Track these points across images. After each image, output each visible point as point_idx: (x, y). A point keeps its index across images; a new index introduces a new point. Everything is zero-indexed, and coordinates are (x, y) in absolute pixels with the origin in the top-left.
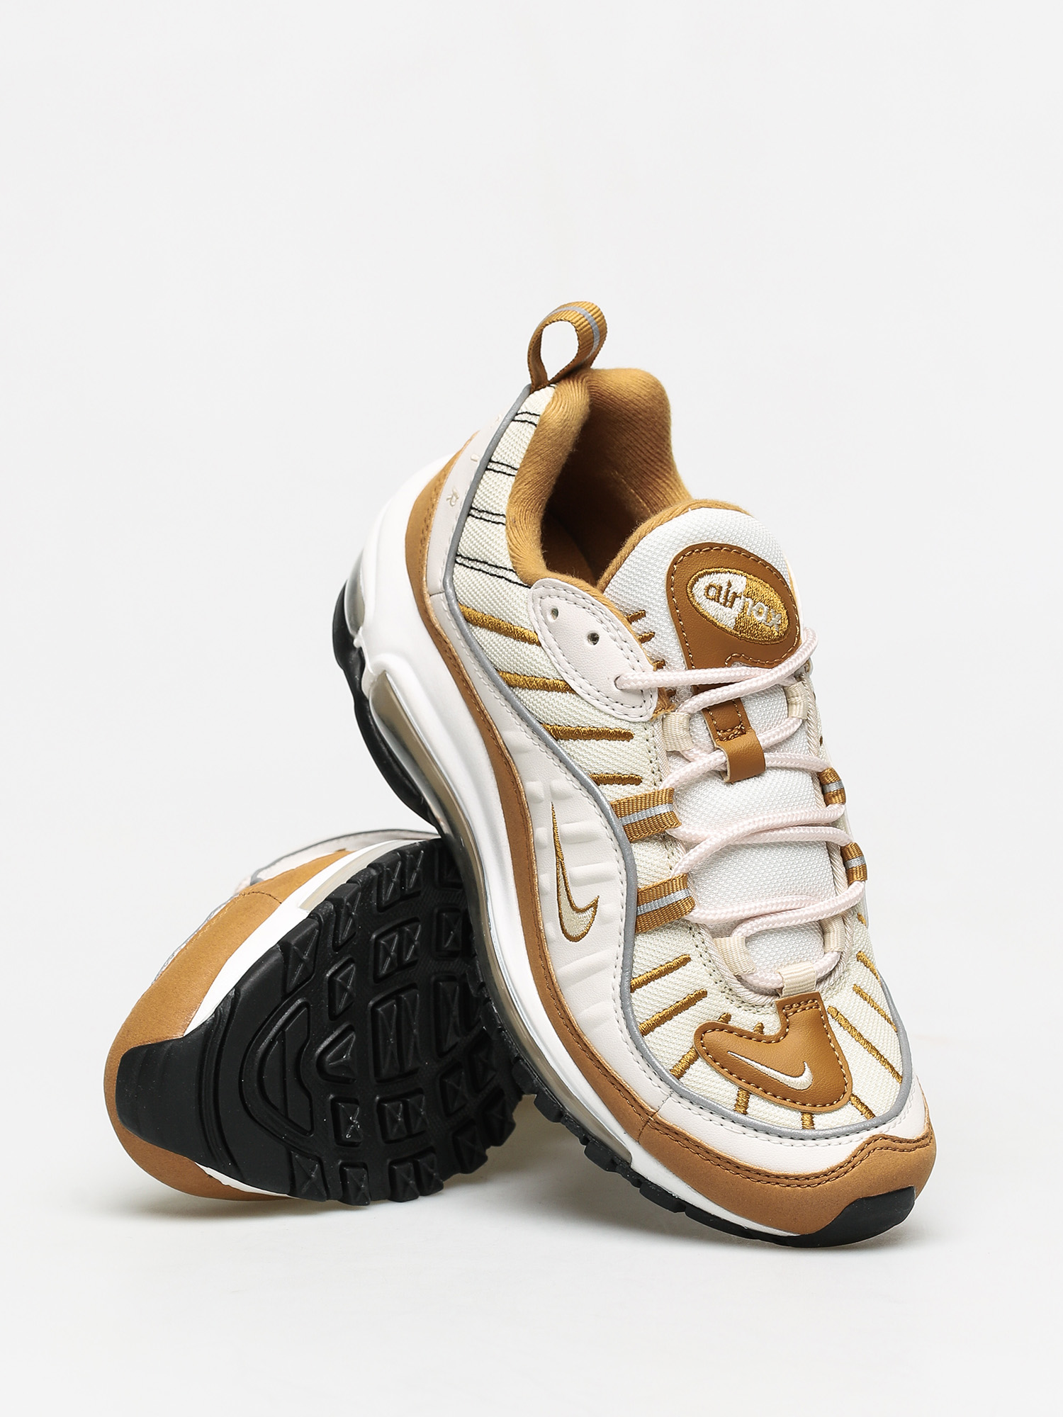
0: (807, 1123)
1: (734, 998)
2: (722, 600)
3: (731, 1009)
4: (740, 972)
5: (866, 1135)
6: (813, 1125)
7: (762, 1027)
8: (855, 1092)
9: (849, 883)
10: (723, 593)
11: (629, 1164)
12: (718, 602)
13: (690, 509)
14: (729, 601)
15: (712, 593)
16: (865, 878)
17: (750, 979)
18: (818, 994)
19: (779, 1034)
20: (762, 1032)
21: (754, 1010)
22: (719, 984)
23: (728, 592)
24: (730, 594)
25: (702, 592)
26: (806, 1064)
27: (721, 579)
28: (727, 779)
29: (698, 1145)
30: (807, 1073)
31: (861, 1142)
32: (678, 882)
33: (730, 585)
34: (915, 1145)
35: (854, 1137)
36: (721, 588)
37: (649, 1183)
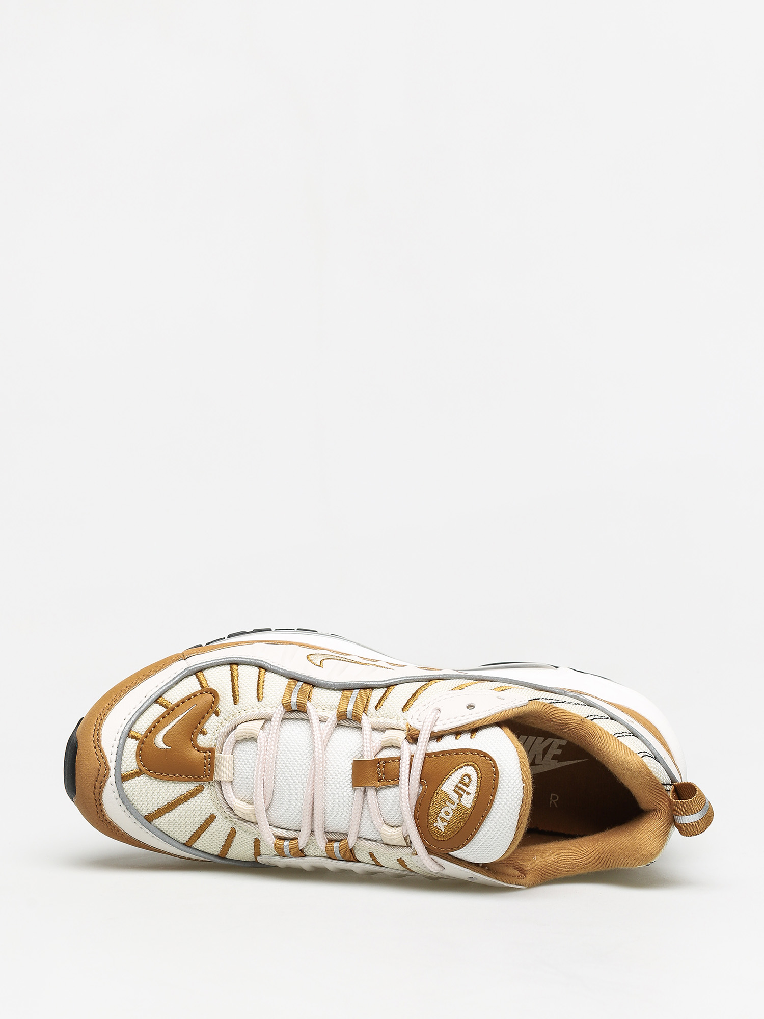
0: (136, 736)
2: (460, 785)
3: (222, 721)
5: (112, 765)
6: (134, 739)
7: (204, 734)
8: (142, 775)
10: (465, 788)
12: (460, 782)
13: (524, 785)
14: (458, 790)
15: (467, 780)
19: (196, 742)
20: (200, 732)
22: (237, 714)
23: (464, 791)
24: (462, 793)
25: (468, 773)
26: (169, 748)
27: (473, 789)
30: (162, 746)
31: (109, 761)
33: (468, 794)
35: (114, 758)
36: (467, 786)
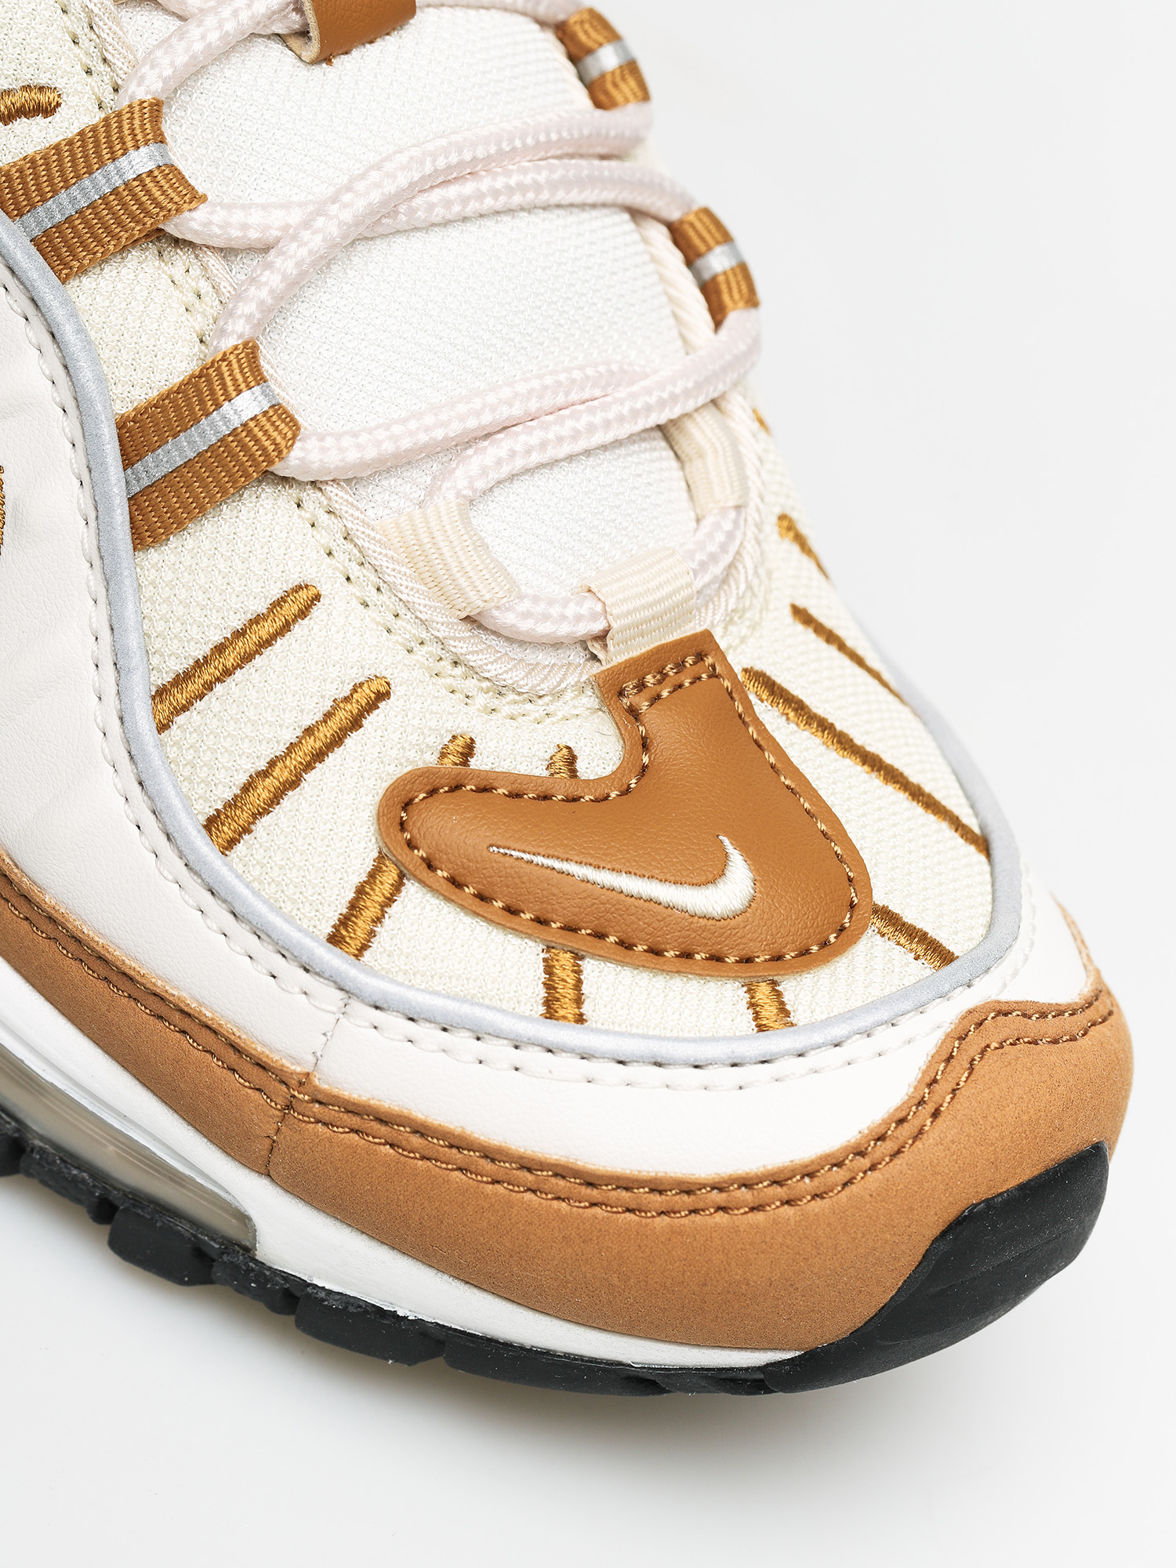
0: (769, 1011)
1: (471, 685)
3: (468, 722)
4: (475, 603)
5: (946, 1014)
6: (787, 1014)
7: (571, 760)
8: (880, 898)
9: (718, 324)
11: (248, 1251)
16: (752, 301)
17: (507, 619)
18: (707, 636)
19: (625, 773)
20: (573, 773)
21: (536, 710)
22: (421, 652)
26: (726, 843)
28: (313, 49)
29: (458, 1143)
30: (737, 864)
31: (938, 1036)
32: (235, 366)
34: (1083, 1019)
35: (911, 1025)
37: (322, 1295)
